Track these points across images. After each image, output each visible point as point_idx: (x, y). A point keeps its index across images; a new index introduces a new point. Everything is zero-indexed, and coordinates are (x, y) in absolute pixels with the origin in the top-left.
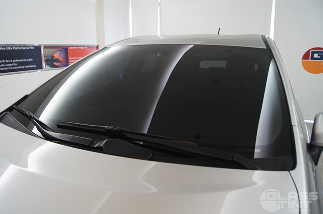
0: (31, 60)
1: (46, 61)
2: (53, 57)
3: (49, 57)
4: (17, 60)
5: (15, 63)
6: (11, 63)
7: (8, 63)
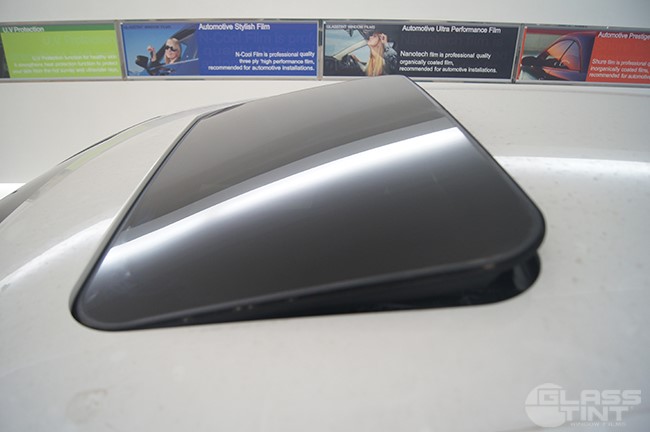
0: (487, 56)
1: (523, 61)
4: (455, 55)
5: (449, 59)
6: (440, 59)
7: (434, 59)
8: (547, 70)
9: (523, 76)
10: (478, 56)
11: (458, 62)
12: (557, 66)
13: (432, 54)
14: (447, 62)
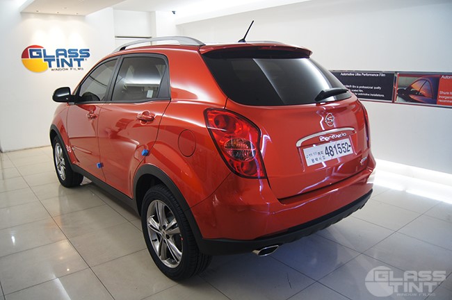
0: (378, 88)
1: (398, 91)
2: (410, 87)
3: (405, 87)
4: (363, 87)
5: (361, 89)
6: (357, 89)
7: (354, 89)
8: (412, 97)
9: (398, 99)
10: (375, 88)
11: (365, 91)
12: (417, 95)
13: (353, 87)
14: (360, 91)
